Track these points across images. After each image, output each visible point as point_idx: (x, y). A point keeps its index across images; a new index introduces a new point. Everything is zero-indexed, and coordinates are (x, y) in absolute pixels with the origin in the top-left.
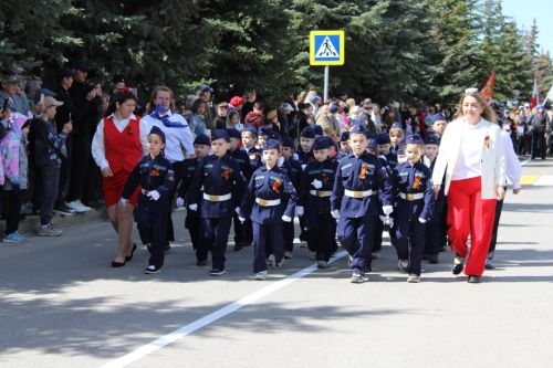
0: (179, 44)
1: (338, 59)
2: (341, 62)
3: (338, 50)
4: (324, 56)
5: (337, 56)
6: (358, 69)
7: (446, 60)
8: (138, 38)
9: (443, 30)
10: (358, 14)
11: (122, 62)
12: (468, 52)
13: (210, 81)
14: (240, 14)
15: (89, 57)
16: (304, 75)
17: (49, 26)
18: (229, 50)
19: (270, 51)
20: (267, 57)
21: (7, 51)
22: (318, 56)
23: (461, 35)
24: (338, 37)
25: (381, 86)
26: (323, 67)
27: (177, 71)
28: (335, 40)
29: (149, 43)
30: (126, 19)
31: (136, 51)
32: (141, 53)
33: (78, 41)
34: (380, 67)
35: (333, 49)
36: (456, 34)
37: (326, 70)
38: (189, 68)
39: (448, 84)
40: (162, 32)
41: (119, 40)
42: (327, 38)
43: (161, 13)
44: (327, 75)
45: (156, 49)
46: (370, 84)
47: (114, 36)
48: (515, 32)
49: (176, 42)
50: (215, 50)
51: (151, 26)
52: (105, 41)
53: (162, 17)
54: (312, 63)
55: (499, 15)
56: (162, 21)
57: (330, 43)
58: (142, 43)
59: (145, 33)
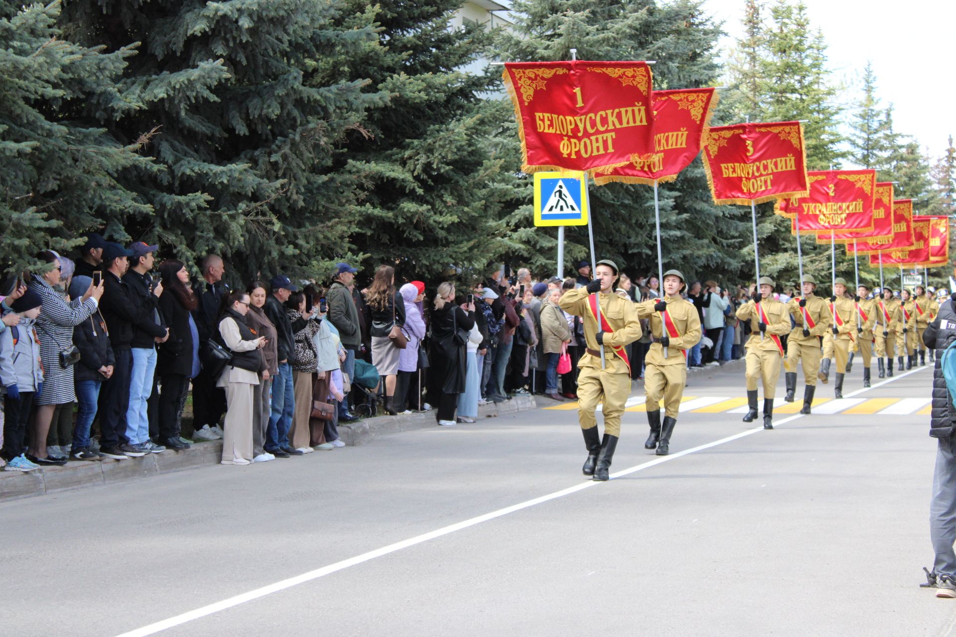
0: (301, 204)
1: (578, 216)
2: (585, 220)
4: (556, 211)
5: (577, 211)
6: (618, 230)
8: (239, 197)
11: (211, 235)
13: (361, 256)
14: (407, 153)
15: (164, 227)
16: (527, 242)
17: (99, 185)
18: (390, 209)
19: (451, 209)
20: (449, 219)
21: (36, 225)
22: (546, 211)
24: (577, 180)
26: (556, 228)
27: (296, 246)
28: (573, 186)
29: (253, 205)
31: (233, 217)
32: (241, 220)
33: (148, 208)
35: (570, 201)
37: (561, 234)
38: (317, 239)
40: (273, 188)
41: (208, 202)
42: (561, 183)
43: (272, 160)
44: (561, 242)
45: (264, 214)
46: (640, 254)
47: (201, 198)
48: (916, 160)
49: (296, 201)
50: (368, 209)
51: (258, 180)
52: (188, 204)
53: (275, 165)
54: (539, 222)
55: (888, 132)
56: (273, 171)
57: (565, 191)
58: (242, 206)
59: (249, 190)
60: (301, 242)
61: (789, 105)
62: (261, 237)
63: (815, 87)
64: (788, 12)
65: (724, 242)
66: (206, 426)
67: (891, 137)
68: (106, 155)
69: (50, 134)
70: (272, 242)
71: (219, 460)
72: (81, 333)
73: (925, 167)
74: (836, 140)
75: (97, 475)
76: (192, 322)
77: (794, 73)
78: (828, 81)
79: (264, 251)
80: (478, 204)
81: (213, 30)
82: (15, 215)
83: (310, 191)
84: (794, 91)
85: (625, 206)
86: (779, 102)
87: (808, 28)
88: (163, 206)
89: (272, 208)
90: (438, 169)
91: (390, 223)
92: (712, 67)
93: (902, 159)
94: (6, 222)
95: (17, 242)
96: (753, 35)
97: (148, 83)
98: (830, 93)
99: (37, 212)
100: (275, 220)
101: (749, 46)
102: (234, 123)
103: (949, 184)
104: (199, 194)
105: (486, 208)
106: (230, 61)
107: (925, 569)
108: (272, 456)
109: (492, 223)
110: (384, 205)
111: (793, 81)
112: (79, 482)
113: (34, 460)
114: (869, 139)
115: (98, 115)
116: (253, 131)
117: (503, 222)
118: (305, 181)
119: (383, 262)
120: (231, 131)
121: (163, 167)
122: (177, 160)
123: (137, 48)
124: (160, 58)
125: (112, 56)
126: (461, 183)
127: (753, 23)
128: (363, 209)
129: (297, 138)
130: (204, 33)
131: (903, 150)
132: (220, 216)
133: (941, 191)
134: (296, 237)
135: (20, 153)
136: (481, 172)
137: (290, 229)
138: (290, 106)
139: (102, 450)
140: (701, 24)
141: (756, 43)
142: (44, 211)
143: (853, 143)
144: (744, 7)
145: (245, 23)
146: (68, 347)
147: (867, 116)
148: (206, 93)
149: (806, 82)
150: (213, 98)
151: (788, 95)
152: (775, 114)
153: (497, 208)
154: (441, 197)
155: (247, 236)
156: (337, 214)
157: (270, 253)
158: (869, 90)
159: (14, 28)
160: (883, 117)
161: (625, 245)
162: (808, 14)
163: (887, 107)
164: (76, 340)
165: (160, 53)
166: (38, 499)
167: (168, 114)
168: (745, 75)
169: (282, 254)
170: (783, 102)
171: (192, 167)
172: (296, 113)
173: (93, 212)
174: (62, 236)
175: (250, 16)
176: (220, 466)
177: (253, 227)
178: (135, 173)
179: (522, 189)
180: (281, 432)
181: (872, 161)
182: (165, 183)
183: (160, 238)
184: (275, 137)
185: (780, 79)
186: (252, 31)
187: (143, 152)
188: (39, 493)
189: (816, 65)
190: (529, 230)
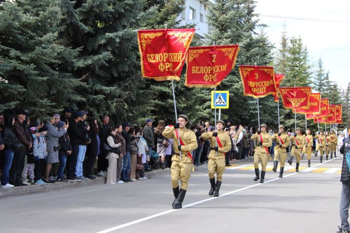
0: (135, 99)
1: (226, 105)
2: (227, 107)
4: (219, 104)
5: (225, 104)
6: (239, 110)
8: (114, 97)
10: (237, 82)
11: (105, 109)
13: (154, 117)
15: (90, 106)
16: (209, 113)
17: (68, 92)
18: (164, 102)
19: (184, 102)
20: (183, 105)
21: (47, 104)
22: (215, 104)
24: (226, 94)
25: (251, 119)
27: (133, 113)
28: (224, 95)
29: (119, 99)
30: (108, 88)
31: (112, 103)
32: (115, 104)
33: (84, 99)
34: (250, 109)
35: (223, 100)
37: (220, 111)
38: (140, 111)
40: (126, 94)
41: (104, 98)
42: (220, 95)
43: (126, 85)
44: (220, 114)
45: (122, 102)
46: (245, 118)
47: (101, 97)
48: (336, 90)
49: (133, 98)
50: (157, 101)
51: (120, 91)
52: (97, 99)
53: (126, 86)
54: (213, 107)
55: (327, 81)
56: (126, 89)
57: (221, 97)
58: (115, 99)
59: (117, 95)
60: (134, 112)
61: (295, 71)
62: (121, 110)
63: (304, 65)
64: (296, 41)
65: (273, 115)
66: (102, 171)
67: (328, 83)
68: (71, 82)
69: (53, 75)
70: (125, 112)
71: (106, 183)
72: (61, 140)
73: (340, 92)
74: (311, 82)
75: (65, 187)
76: (98, 137)
77: (297, 61)
78: (308, 64)
79: (122, 114)
80: (193, 101)
81: (107, 42)
82: (41, 101)
83: (138, 95)
84: (297, 67)
85: (241, 103)
86: (292, 70)
87: (302, 46)
88: (89, 99)
89: (125, 101)
90: (180, 89)
91: (164, 106)
92: (271, 58)
93: (332, 90)
94: (38, 103)
95: (41, 110)
96: (284, 48)
97: (86, 59)
98: (309, 68)
99: (48, 100)
100: (126, 104)
101: (283, 52)
102: (113, 72)
103: (347, 98)
104: (101, 95)
105: (195, 102)
106: (113, 52)
107: (339, 226)
108: (123, 182)
109: (197, 107)
110: (162, 101)
111: (297, 63)
112: (59, 189)
113: (45, 181)
114: (320, 83)
115: (69, 69)
116: (119, 75)
117: (201, 107)
118: (136, 92)
119: (161, 119)
120: (112, 75)
121: (89, 86)
122: (94, 85)
123: (82, 48)
124: (90, 51)
125: (74, 50)
126: (188, 94)
127: (284, 44)
128: (155, 101)
129: (134, 78)
130: (104, 44)
131: (332, 87)
132: (108, 103)
133: (345, 100)
134: (133, 110)
135: (43, 81)
136: (194, 90)
137: (131, 107)
138: (132, 68)
139: (67, 178)
140: (267, 44)
141: (285, 51)
142: (50, 100)
143: (315, 84)
144: (281, 39)
145: (118, 40)
146: (57, 144)
147: (320, 75)
148: (104, 62)
149: (301, 64)
150: (107, 65)
151: (296, 68)
152: (290, 74)
153: (199, 102)
154: (181, 98)
155: (116, 109)
156: (146, 103)
157: (124, 115)
158: (320, 67)
159: (43, 40)
160: (325, 76)
161: (241, 115)
162: (302, 42)
163: (327, 72)
164: (59, 142)
165: (90, 49)
166: (46, 194)
167: (92, 69)
168: (281, 61)
169: (128, 116)
170: (293, 70)
171: (98, 87)
172: (134, 70)
173: (67, 100)
174: (56, 108)
175: (119, 38)
176: (106, 185)
177: (119, 107)
178: (80, 88)
179: (207, 96)
180: (126, 174)
181: (321, 90)
182: (89, 92)
183: (88, 109)
184: (126, 77)
185: (293, 62)
186: (120, 43)
187: (83, 81)
188: (46, 192)
189: (304, 58)
190: (210, 110)
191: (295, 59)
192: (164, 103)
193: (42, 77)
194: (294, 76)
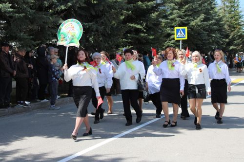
0: (109, 33)
1: (185, 37)
2: (186, 38)
3: (185, 34)
4: (180, 36)
6: (195, 41)
7: (231, 37)
9: (229, 26)
10: (193, 21)
12: (239, 34)
13: (130, 47)
14: (142, 22)
16: (174, 44)
19: (153, 35)
20: (152, 37)
22: (178, 36)
23: (236, 28)
25: (203, 47)
26: (180, 40)
27: (108, 44)
28: (184, 30)
30: (87, 24)
31: (90, 36)
34: (202, 40)
35: (183, 34)
36: (234, 28)
39: (231, 45)
40: (101, 28)
42: (181, 30)
43: (102, 21)
44: (181, 43)
46: (200, 46)
51: (97, 26)
53: (102, 23)
54: (176, 39)
57: (182, 32)
58: (93, 33)
59: (95, 29)
60: (110, 42)
63: (238, 10)
80: (159, 34)
84: (233, 11)
85: (196, 35)
86: (230, 13)
91: (138, 39)
92: (214, 4)
100: (101, 37)
102: (92, 12)
110: (136, 34)
116: (96, 14)
117: (168, 39)
120: (91, 14)
128: (131, 35)
129: (108, 16)
134: (108, 41)
135: (21, 17)
149: (236, 9)
152: (229, 16)
155: (95, 41)
172: (107, 9)
179: (172, 32)
184: (102, 15)
189: (238, 6)
190: (174, 41)
191: (232, 6)
192: (138, 36)
193: (19, 14)
194: (232, 18)
